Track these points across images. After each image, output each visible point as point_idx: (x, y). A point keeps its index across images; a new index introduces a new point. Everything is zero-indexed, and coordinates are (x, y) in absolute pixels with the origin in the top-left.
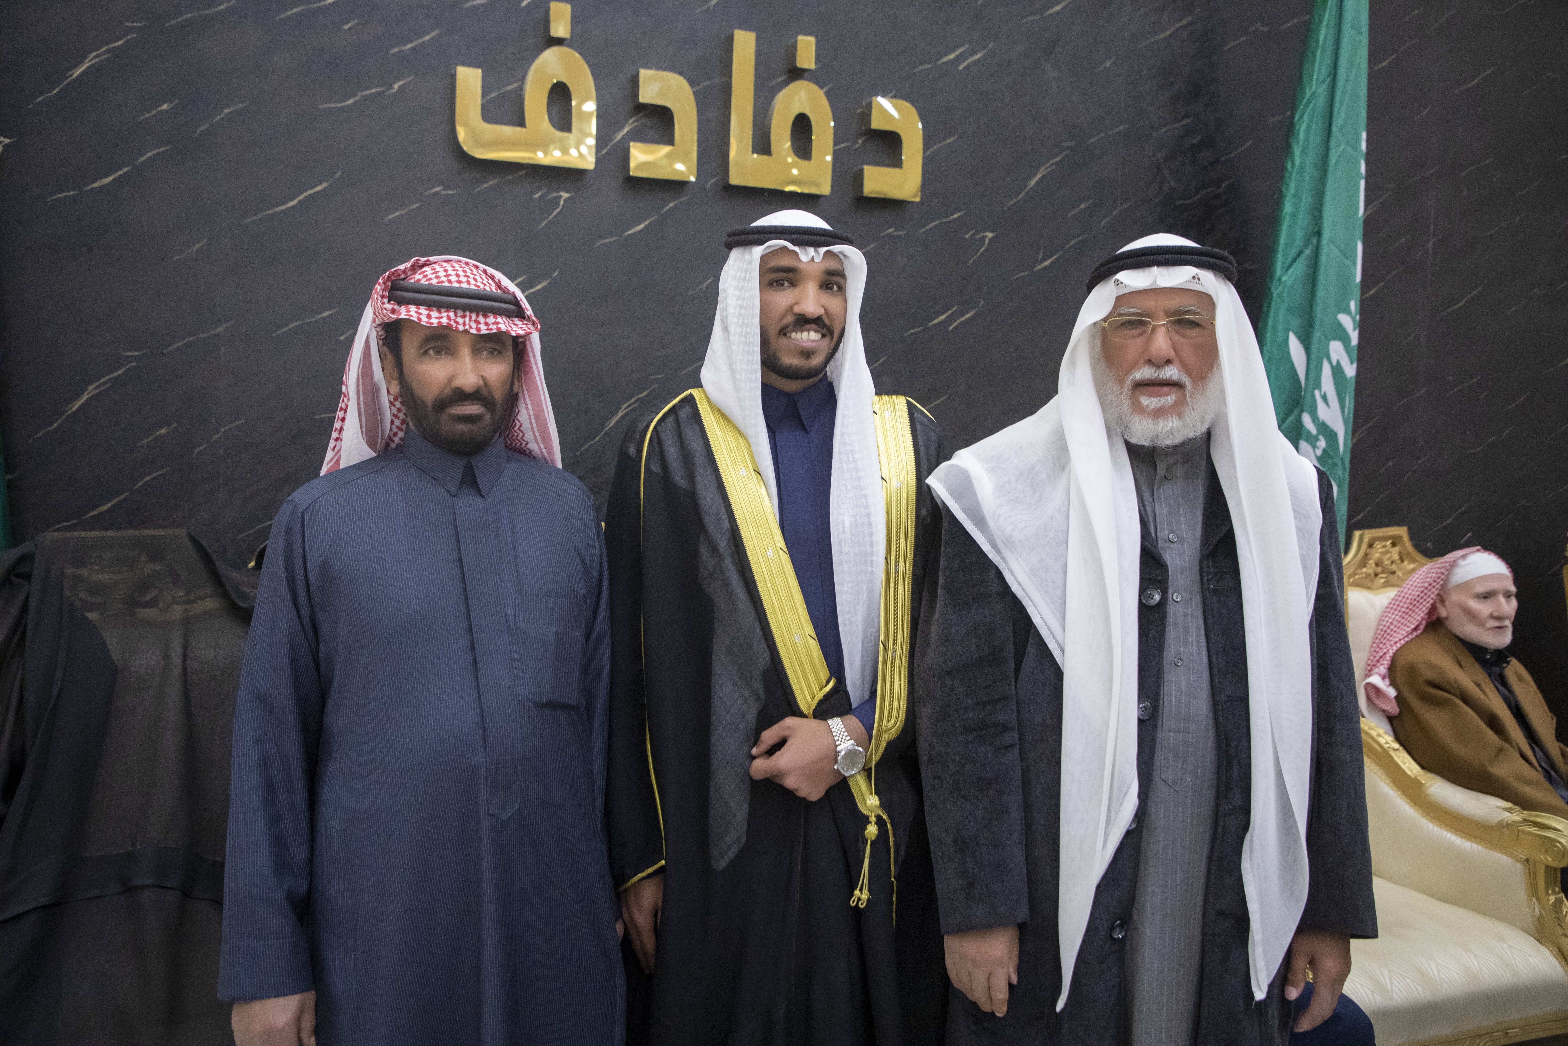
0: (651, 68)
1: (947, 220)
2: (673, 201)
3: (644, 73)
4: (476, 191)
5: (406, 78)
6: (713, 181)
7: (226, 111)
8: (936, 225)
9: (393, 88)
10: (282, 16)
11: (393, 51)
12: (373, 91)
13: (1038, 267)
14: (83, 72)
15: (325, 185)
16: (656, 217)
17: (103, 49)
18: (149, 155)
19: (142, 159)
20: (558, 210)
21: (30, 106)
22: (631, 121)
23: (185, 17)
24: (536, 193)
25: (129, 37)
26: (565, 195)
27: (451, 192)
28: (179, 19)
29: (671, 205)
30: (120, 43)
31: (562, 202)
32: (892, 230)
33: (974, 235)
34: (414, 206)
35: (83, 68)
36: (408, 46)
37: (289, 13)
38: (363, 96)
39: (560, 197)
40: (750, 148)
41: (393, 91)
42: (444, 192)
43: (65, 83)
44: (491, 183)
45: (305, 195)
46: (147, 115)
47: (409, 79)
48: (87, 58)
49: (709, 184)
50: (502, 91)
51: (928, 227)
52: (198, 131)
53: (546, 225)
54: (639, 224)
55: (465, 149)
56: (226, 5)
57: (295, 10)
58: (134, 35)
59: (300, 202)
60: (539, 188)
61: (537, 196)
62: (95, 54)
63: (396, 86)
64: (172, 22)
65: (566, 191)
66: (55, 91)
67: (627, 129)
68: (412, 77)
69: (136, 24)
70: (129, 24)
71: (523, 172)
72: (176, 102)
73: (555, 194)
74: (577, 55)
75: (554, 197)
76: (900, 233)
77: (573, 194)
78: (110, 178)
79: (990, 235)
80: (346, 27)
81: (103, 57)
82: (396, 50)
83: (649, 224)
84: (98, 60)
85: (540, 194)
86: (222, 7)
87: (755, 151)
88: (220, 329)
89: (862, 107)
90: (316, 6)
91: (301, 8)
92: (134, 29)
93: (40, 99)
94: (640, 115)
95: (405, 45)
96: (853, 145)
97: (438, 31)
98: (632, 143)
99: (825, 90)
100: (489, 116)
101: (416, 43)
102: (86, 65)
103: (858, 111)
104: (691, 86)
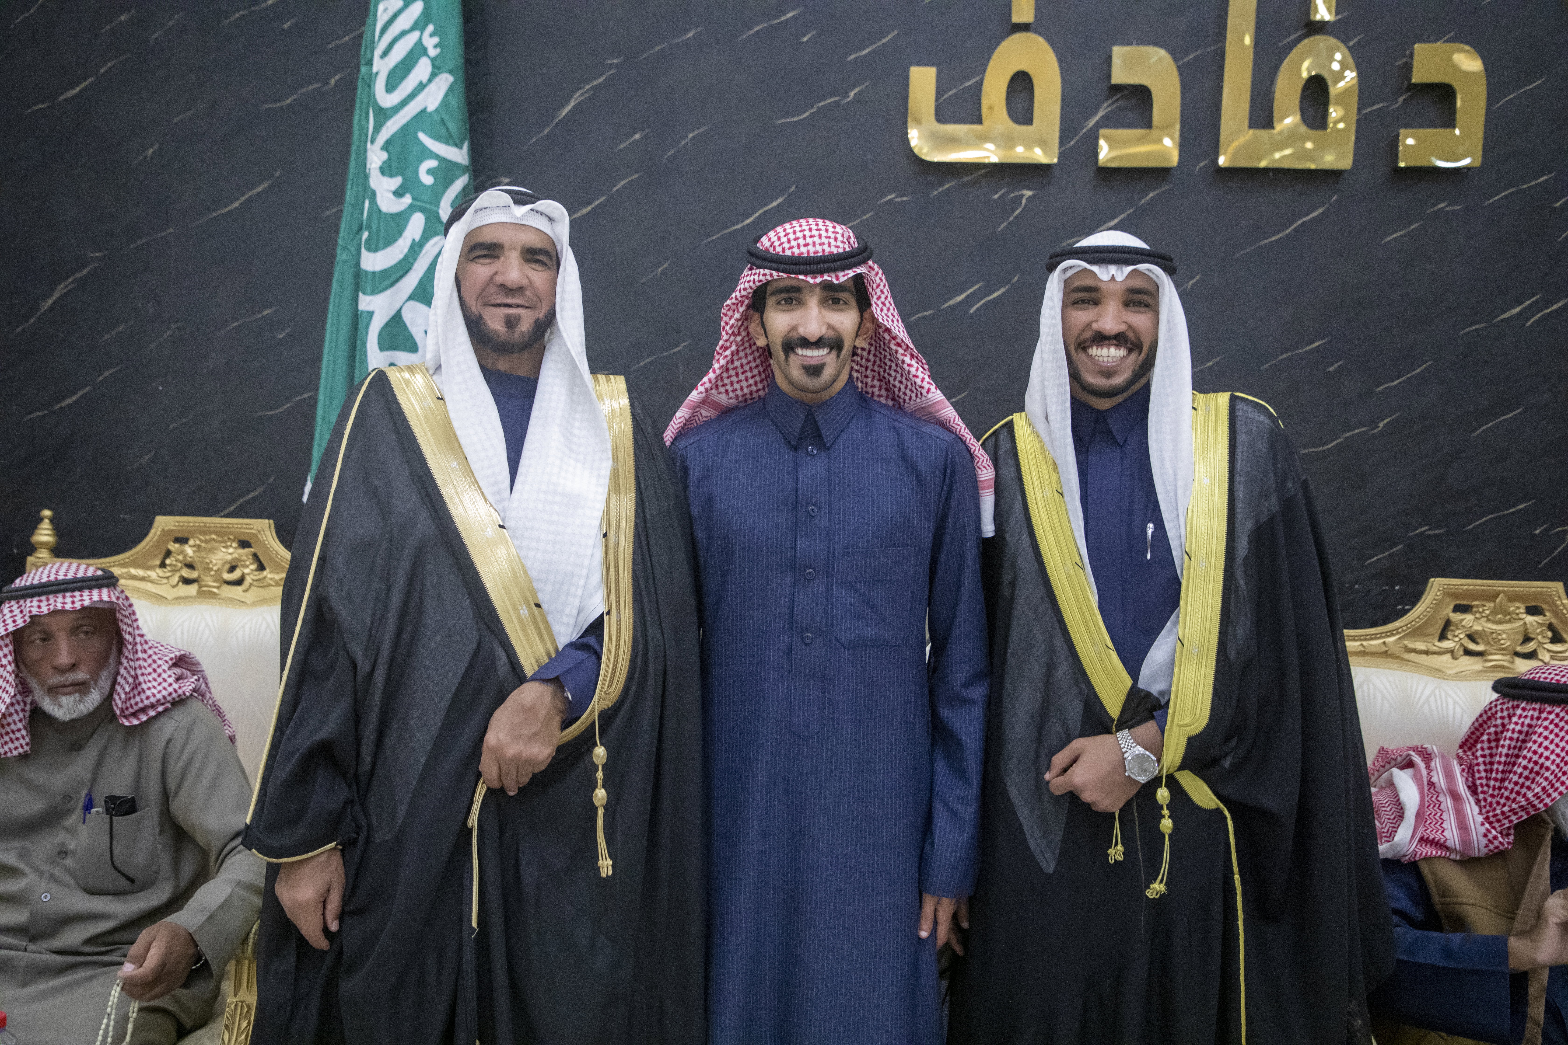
0: (1130, 44)
1: (1526, 186)
2: (1154, 190)
3: (1118, 52)
4: (931, 196)
5: (862, 84)
6: (1203, 164)
7: (690, 135)
8: (1509, 194)
9: (848, 97)
10: (744, 36)
11: (849, 59)
12: (829, 101)
14: (569, 111)
15: (780, 200)
16: (1133, 210)
17: (586, 88)
18: (622, 183)
19: (616, 188)
20: (1019, 210)
21: (526, 147)
22: (1105, 105)
23: (658, 48)
24: (997, 193)
25: (609, 74)
26: (1028, 193)
27: (904, 199)
28: (652, 52)
29: (1151, 195)
30: (600, 80)
31: (1024, 201)
32: (1444, 205)
34: (866, 217)
35: (570, 107)
36: (866, 52)
37: (751, 32)
38: (819, 108)
39: (1023, 195)
40: (1247, 122)
41: (849, 99)
42: (897, 200)
43: (554, 123)
44: (947, 186)
45: (760, 212)
46: (622, 146)
47: (865, 85)
48: (573, 97)
49: (1198, 167)
50: (961, 87)
51: (1497, 198)
52: (666, 157)
53: (1006, 227)
54: (1112, 219)
55: (916, 152)
56: (694, 32)
57: (756, 29)
58: (613, 71)
59: (757, 218)
60: (1000, 188)
61: (996, 197)
62: (579, 93)
63: (852, 94)
64: (646, 55)
65: (1029, 189)
66: (547, 131)
67: (1100, 114)
68: (868, 83)
69: (615, 61)
70: (609, 62)
71: (982, 172)
72: (647, 131)
73: (1017, 193)
74: (1041, 39)
75: (1015, 197)
76: (1456, 208)
77: (1036, 192)
80: (805, 39)
81: (586, 96)
82: (853, 57)
83: (1124, 218)
84: (581, 98)
85: (1000, 194)
86: (690, 35)
87: (1252, 125)
88: (679, 348)
89: (1405, 57)
90: (776, 21)
91: (762, 26)
92: (613, 66)
93: (534, 139)
94: (1116, 98)
95: (862, 50)
96: (1390, 105)
97: (895, 32)
98: (1102, 131)
99: (1351, 44)
100: (942, 116)
101: (874, 47)
102: (572, 103)
103: (1400, 63)
104: (1176, 57)
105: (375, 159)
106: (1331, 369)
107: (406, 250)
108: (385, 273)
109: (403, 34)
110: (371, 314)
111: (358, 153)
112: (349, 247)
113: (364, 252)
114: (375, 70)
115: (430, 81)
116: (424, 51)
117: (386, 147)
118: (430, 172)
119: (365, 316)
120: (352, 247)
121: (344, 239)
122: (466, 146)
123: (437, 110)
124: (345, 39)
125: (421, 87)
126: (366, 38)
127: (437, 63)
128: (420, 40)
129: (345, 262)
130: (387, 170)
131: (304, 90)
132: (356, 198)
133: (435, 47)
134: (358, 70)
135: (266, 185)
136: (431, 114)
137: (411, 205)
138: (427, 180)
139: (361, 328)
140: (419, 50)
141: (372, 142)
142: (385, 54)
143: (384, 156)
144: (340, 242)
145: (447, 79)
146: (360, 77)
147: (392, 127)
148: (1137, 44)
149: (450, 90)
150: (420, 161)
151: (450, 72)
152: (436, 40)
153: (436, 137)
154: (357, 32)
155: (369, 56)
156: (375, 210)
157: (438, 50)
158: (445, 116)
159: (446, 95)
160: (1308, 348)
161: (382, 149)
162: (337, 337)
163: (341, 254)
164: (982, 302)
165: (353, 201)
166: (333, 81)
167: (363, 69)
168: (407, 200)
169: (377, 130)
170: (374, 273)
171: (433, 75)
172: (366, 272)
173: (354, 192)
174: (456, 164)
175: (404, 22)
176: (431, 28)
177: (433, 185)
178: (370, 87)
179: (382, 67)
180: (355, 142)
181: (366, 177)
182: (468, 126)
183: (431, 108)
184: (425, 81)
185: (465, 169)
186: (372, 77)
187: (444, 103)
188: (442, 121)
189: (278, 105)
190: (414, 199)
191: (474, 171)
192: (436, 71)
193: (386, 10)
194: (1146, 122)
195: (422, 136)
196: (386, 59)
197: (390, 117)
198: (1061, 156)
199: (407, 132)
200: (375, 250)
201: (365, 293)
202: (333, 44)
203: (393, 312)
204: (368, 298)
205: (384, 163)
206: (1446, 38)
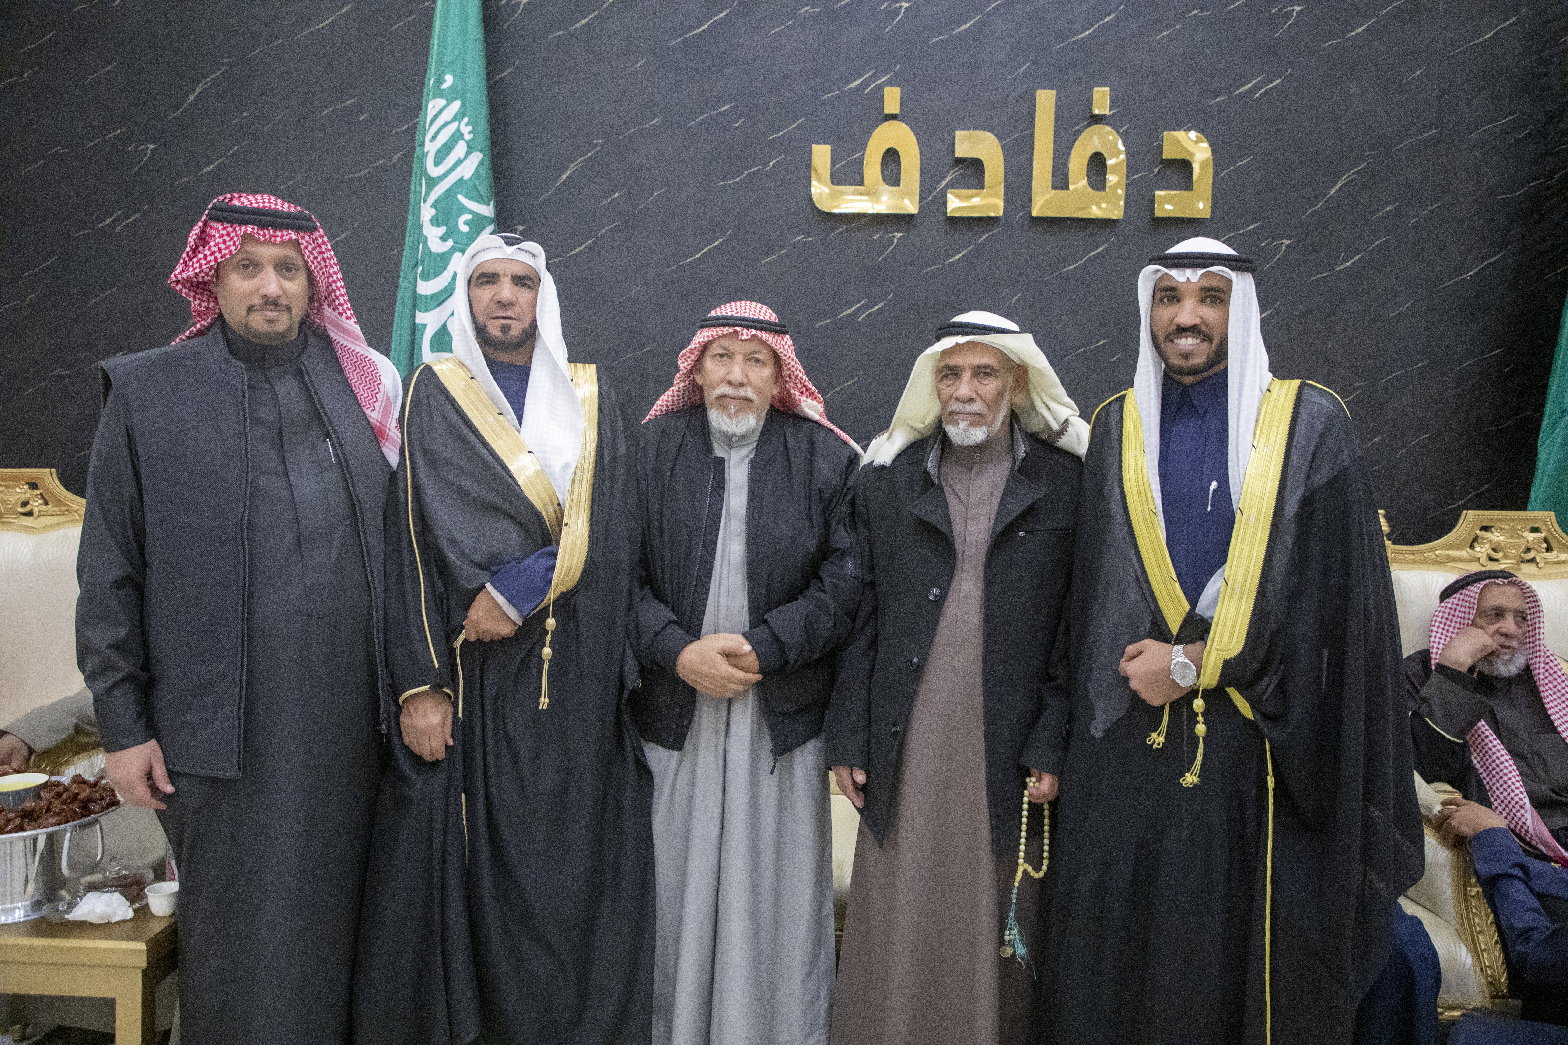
0: (968, 129)
1: (1242, 231)
2: (987, 233)
3: (959, 134)
4: (829, 237)
5: (778, 157)
6: (1021, 214)
7: (655, 194)
8: (1231, 237)
9: (769, 166)
10: (693, 123)
11: (769, 139)
12: (756, 169)
13: (1338, 269)
14: (567, 178)
15: (721, 240)
16: (972, 247)
17: (580, 160)
18: (606, 229)
19: (601, 233)
20: (892, 247)
21: (536, 203)
22: (952, 172)
23: (630, 132)
24: (876, 235)
25: (595, 150)
26: (898, 235)
27: (810, 239)
28: (626, 134)
29: (986, 236)
30: (590, 155)
31: (895, 241)
33: (1270, 243)
34: (783, 252)
35: (567, 175)
36: (781, 134)
37: (697, 120)
38: (748, 174)
39: (894, 237)
40: (1051, 185)
41: (769, 168)
42: (805, 240)
43: (556, 186)
44: (841, 230)
45: (706, 249)
46: (605, 202)
47: (780, 158)
48: (569, 167)
49: (1018, 217)
50: (849, 159)
52: (637, 210)
53: (883, 259)
54: (958, 254)
55: (818, 206)
56: (657, 120)
57: (702, 117)
58: (598, 149)
59: (703, 254)
60: (878, 231)
61: (875, 238)
62: (574, 164)
63: (771, 164)
64: (622, 137)
65: (899, 233)
66: (550, 192)
67: (948, 179)
68: (783, 156)
69: (600, 141)
70: (596, 142)
71: (865, 220)
72: (624, 191)
73: (890, 235)
74: (905, 126)
75: (889, 237)
77: (904, 234)
78: (582, 248)
79: (1287, 242)
80: (737, 125)
81: (579, 166)
82: (772, 137)
83: (967, 252)
84: (576, 168)
85: (878, 235)
86: (654, 122)
87: (1054, 187)
88: (648, 349)
89: (1158, 140)
90: (716, 112)
91: (706, 116)
92: (598, 145)
93: (542, 198)
94: (959, 167)
95: (778, 133)
96: (1150, 174)
97: (802, 120)
98: (949, 191)
99: (1121, 130)
100: (836, 180)
101: (786, 131)
102: (569, 172)
103: (1154, 144)
104: (1000, 139)
105: (427, 214)
106: (1113, 360)
107: (449, 279)
108: (435, 296)
109: (446, 124)
110: (425, 326)
111: (414, 209)
112: (408, 277)
113: (419, 281)
114: (426, 150)
115: (466, 157)
116: (462, 137)
117: (434, 205)
118: (466, 223)
119: (420, 327)
120: (410, 278)
121: (404, 272)
122: (492, 203)
123: (471, 178)
124: (404, 127)
125: (459, 162)
126: (420, 127)
127: (471, 145)
128: (458, 128)
129: (405, 288)
130: (435, 222)
131: (375, 164)
132: (413, 243)
133: (470, 133)
134: (414, 150)
135: (348, 233)
136: (466, 181)
137: (453, 247)
138: (464, 229)
139: (418, 336)
140: (457, 136)
141: (425, 202)
142: (433, 138)
143: (433, 212)
144: (402, 274)
145: (478, 156)
146: (415, 155)
147: (439, 191)
148: (973, 130)
149: (481, 164)
150: (459, 215)
151: (480, 151)
152: (470, 128)
153: (471, 198)
154: (414, 122)
155: (421, 139)
156: (427, 251)
157: (472, 135)
158: (477, 183)
159: (478, 168)
160: (1097, 345)
161: (432, 207)
162: (400, 343)
163: (403, 282)
164: (867, 313)
165: (411, 244)
166: (396, 158)
167: (418, 149)
168: (450, 243)
169: (428, 193)
170: (426, 296)
171: (468, 153)
172: (421, 295)
173: (412, 238)
174: (485, 217)
175: (447, 115)
176: (466, 119)
177: (468, 233)
178: (422, 162)
179: (431, 148)
180: (412, 201)
181: (420, 227)
182: (493, 189)
183: (467, 176)
184: (462, 158)
185: (492, 220)
186: (424, 155)
187: (476, 173)
188: (475, 186)
189: (356, 175)
190: (454, 243)
191: (498, 221)
192: (470, 150)
193: (434, 107)
194: (980, 184)
195: (460, 197)
196: (434, 142)
197: (438, 184)
198: (921, 209)
199: (449, 194)
200: (428, 280)
201: (420, 311)
202: (395, 131)
203: (440, 324)
204: (422, 314)
205: (433, 217)
206: (1186, 127)
